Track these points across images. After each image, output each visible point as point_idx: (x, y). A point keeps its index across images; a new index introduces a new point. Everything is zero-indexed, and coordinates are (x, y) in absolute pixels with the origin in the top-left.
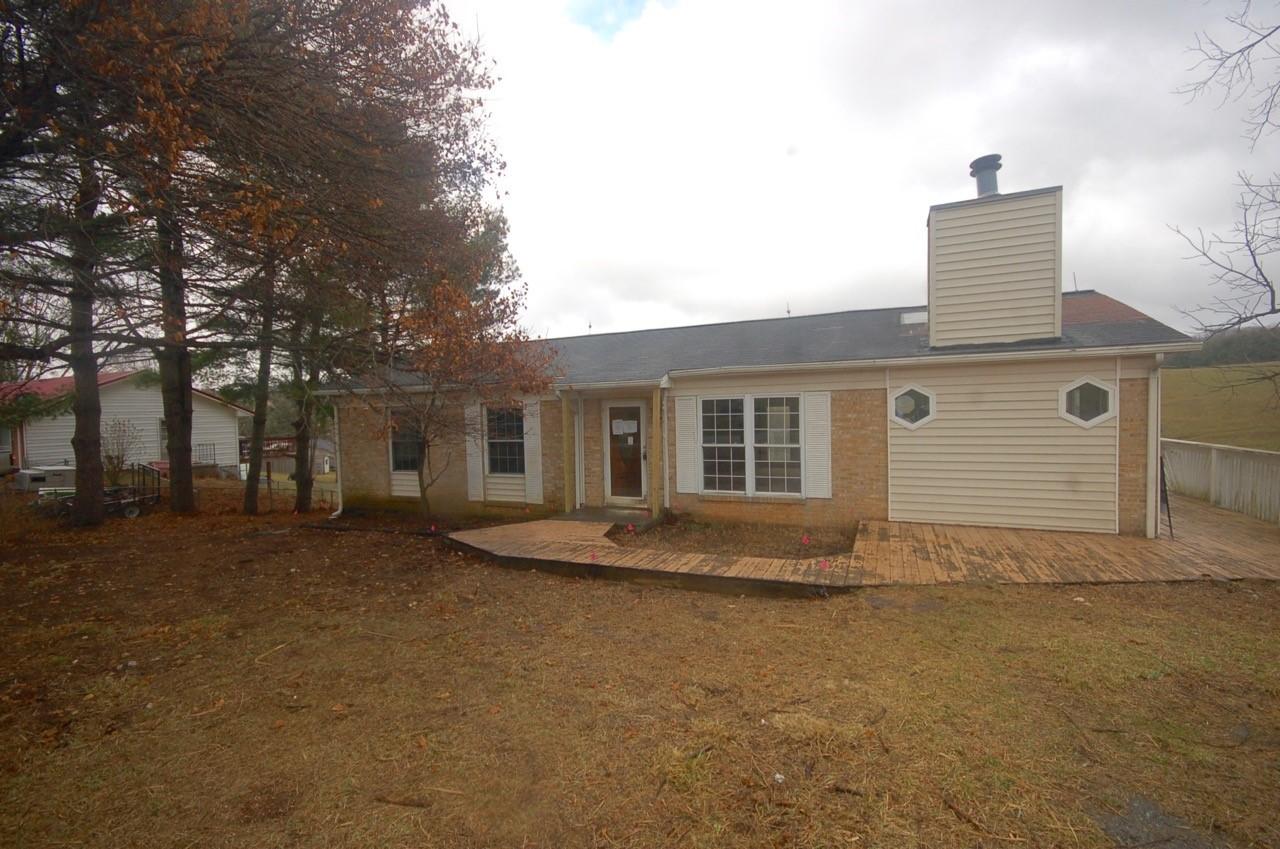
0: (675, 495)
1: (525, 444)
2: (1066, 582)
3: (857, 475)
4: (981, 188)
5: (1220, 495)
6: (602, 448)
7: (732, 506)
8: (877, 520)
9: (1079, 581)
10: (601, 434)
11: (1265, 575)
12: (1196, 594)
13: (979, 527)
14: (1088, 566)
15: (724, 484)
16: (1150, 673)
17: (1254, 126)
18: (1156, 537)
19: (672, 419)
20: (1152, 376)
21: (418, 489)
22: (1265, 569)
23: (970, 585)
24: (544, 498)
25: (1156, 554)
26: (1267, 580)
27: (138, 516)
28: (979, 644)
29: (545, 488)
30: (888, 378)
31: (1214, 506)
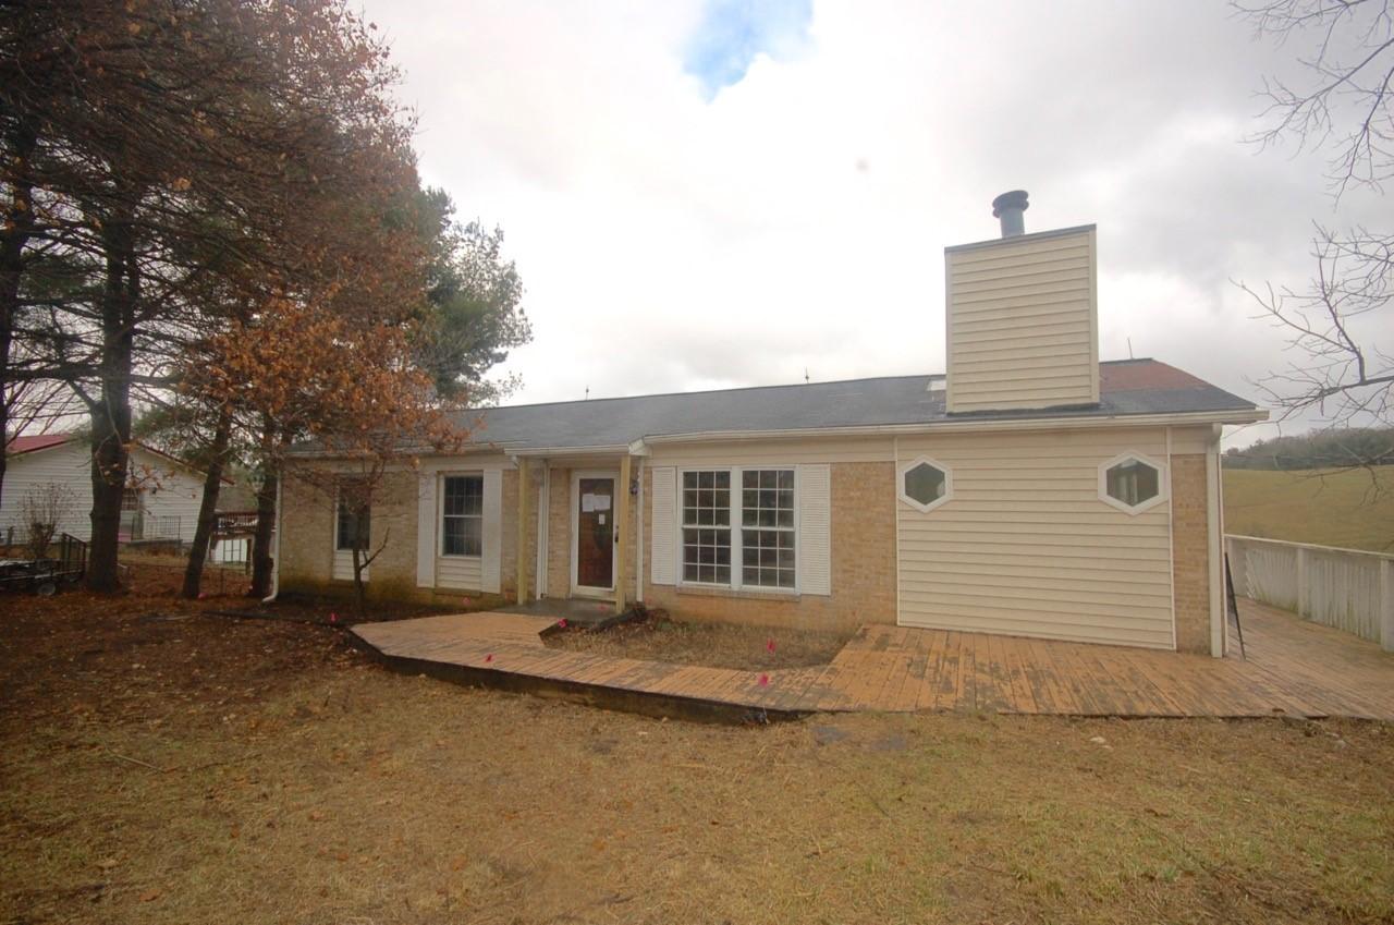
0: (649, 586)
1: (484, 521)
2: (1087, 713)
3: (860, 566)
4: (1006, 228)
5: (1310, 607)
6: (569, 527)
7: (715, 601)
8: (883, 623)
9: (1105, 713)
10: (569, 511)
11: (1358, 712)
12: (1261, 736)
13: (1005, 636)
14: (1125, 692)
15: (707, 575)
16: (1162, 869)
17: (1334, 182)
18: (1223, 656)
19: (648, 494)
20: (1209, 450)
21: (352, 571)
22: (1359, 704)
23: (957, 714)
24: (502, 586)
25: (1219, 679)
26: (1360, 720)
27: (54, 594)
28: (931, 806)
29: (503, 574)
30: (896, 449)
31: (1303, 619)
